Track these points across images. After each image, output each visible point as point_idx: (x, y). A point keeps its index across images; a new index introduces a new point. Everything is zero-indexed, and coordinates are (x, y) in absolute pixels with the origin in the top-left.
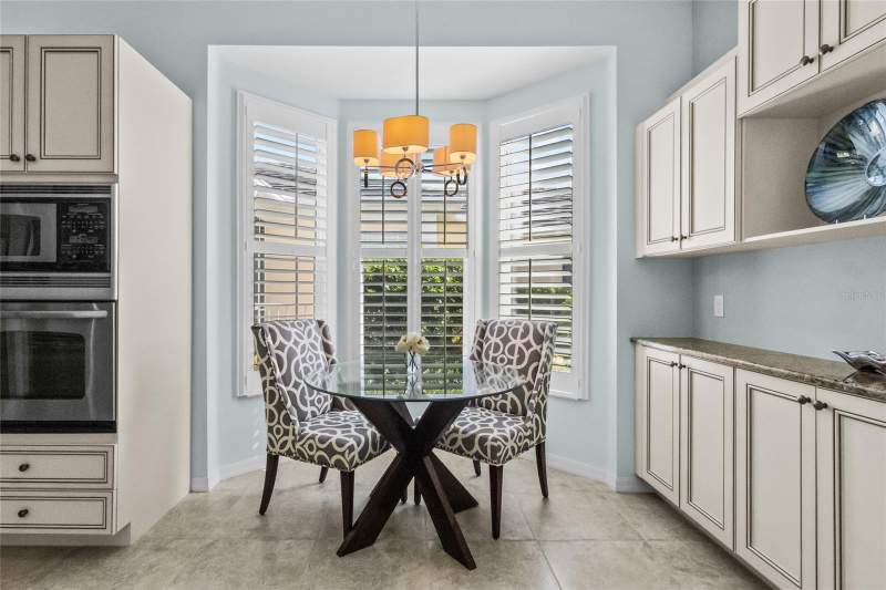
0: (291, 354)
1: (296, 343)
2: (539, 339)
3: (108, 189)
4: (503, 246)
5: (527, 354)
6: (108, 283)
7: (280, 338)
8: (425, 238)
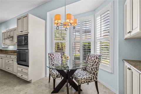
0: (54, 58)
1: (55, 56)
2: (97, 58)
3: (28, 34)
4: (97, 38)
5: (94, 61)
6: (28, 47)
7: (52, 55)
8: (83, 38)
